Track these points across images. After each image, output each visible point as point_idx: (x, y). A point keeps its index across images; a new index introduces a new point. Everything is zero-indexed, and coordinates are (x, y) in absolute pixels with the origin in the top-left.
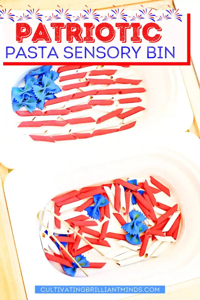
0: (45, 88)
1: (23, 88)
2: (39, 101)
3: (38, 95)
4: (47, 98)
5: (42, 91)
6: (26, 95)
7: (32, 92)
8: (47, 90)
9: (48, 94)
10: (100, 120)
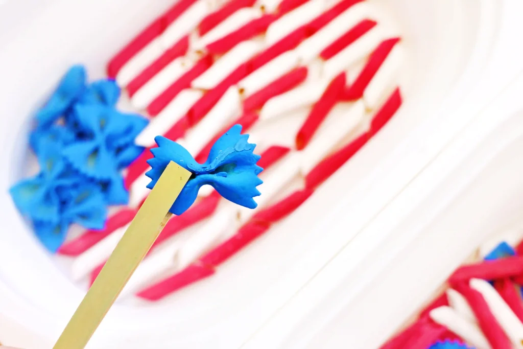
0: (100, 139)
1: (41, 175)
2: (105, 185)
3: (90, 169)
4: (122, 165)
5: (96, 151)
6: (59, 190)
7: (69, 170)
8: (109, 141)
9: (119, 150)
10: (304, 138)
